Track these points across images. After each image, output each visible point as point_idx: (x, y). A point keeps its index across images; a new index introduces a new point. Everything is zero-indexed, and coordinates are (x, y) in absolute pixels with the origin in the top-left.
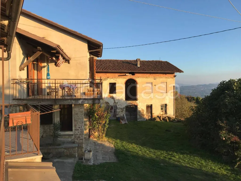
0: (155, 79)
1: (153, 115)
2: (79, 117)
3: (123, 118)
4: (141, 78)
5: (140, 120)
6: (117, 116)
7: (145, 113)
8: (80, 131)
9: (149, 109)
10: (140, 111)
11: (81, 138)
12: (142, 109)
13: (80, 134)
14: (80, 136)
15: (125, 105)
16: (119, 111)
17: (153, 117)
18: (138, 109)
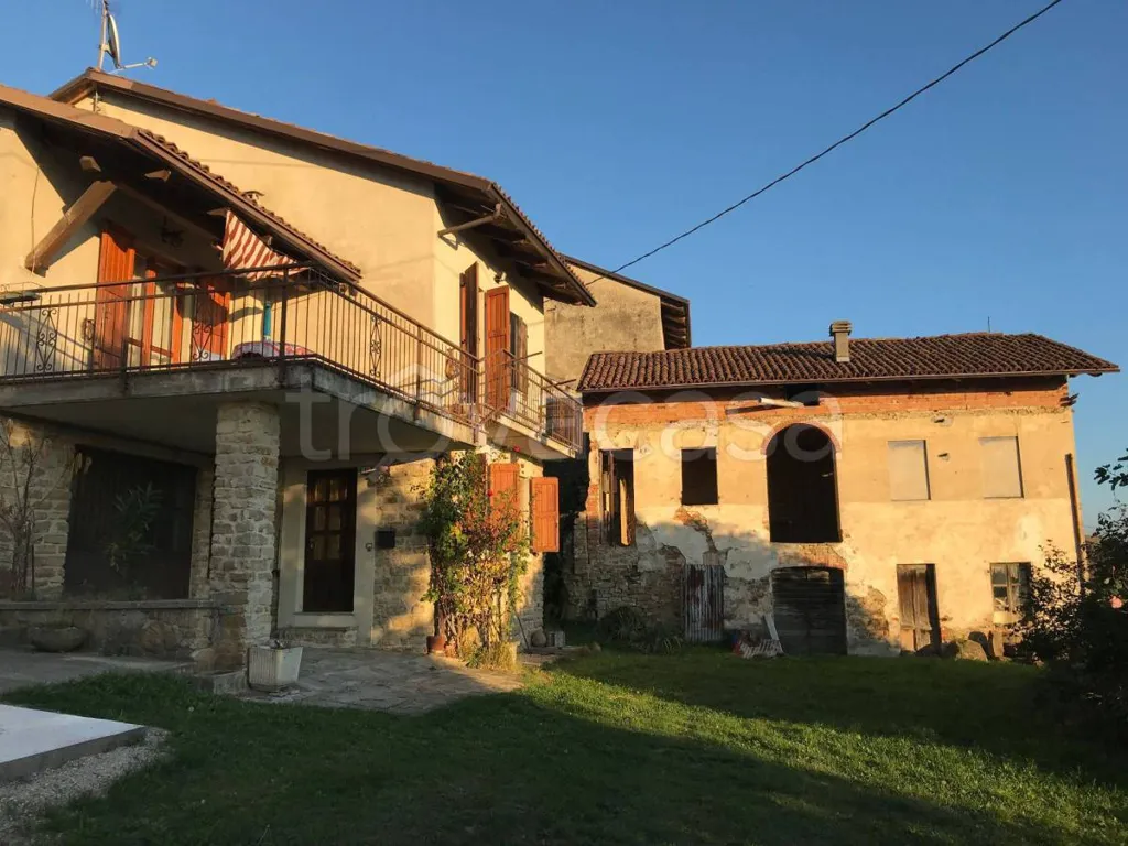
0: (942, 421)
1: (942, 624)
2: (237, 464)
3: (758, 636)
4: (854, 418)
5: (862, 651)
6: (728, 624)
7: (891, 609)
8: (236, 535)
9: (920, 592)
10: (856, 605)
11: (236, 572)
12: (871, 587)
13: (235, 549)
14: (233, 563)
15: (773, 564)
16: (740, 595)
17: (946, 639)
18: (847, 589)
